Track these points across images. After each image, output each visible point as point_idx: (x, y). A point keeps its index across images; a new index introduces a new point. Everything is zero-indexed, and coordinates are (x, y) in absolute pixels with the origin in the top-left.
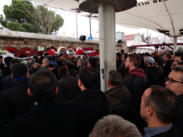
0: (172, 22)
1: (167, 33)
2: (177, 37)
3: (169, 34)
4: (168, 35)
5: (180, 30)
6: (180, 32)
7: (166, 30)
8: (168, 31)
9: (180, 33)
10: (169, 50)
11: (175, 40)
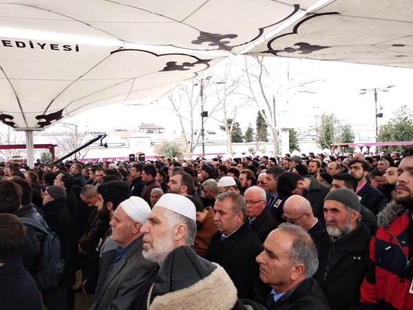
0: (17, 98)
1: (7, 120)
2: (32, 131)
3: (14, 124)
4: (12, 124)
5: (38, 118)
6: (38, 121)
7: (5, 113)
8: (11, 118)
9: (39, 124)
10: (18, 158)
11: (30, 138)
